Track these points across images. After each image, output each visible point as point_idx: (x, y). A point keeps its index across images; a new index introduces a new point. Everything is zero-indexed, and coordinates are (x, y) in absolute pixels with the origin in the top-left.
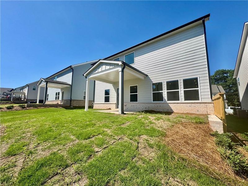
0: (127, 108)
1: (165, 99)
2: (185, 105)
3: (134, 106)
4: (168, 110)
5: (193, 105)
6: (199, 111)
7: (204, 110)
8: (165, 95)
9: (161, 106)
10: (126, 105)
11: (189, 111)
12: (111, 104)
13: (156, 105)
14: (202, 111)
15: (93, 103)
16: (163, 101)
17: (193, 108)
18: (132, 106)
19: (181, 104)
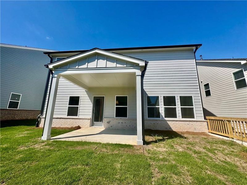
0: (111, 127)
1: (162, 116)
2: (184, 123)
3: (122, 123)
4: (167, 128)
5: (190, 123)
6: (196, 129)
7: (200, 128)
8: (162, 111)
9: (158, 124)
10: (110, 121)
11: (188, 129)
12: (81, 120)
13: (152, 123)
14: (199, 129)
15: (39, 117)
16: (160, 117)
17: (191, 126)
18: (119, 123)
19: (180, 122)
